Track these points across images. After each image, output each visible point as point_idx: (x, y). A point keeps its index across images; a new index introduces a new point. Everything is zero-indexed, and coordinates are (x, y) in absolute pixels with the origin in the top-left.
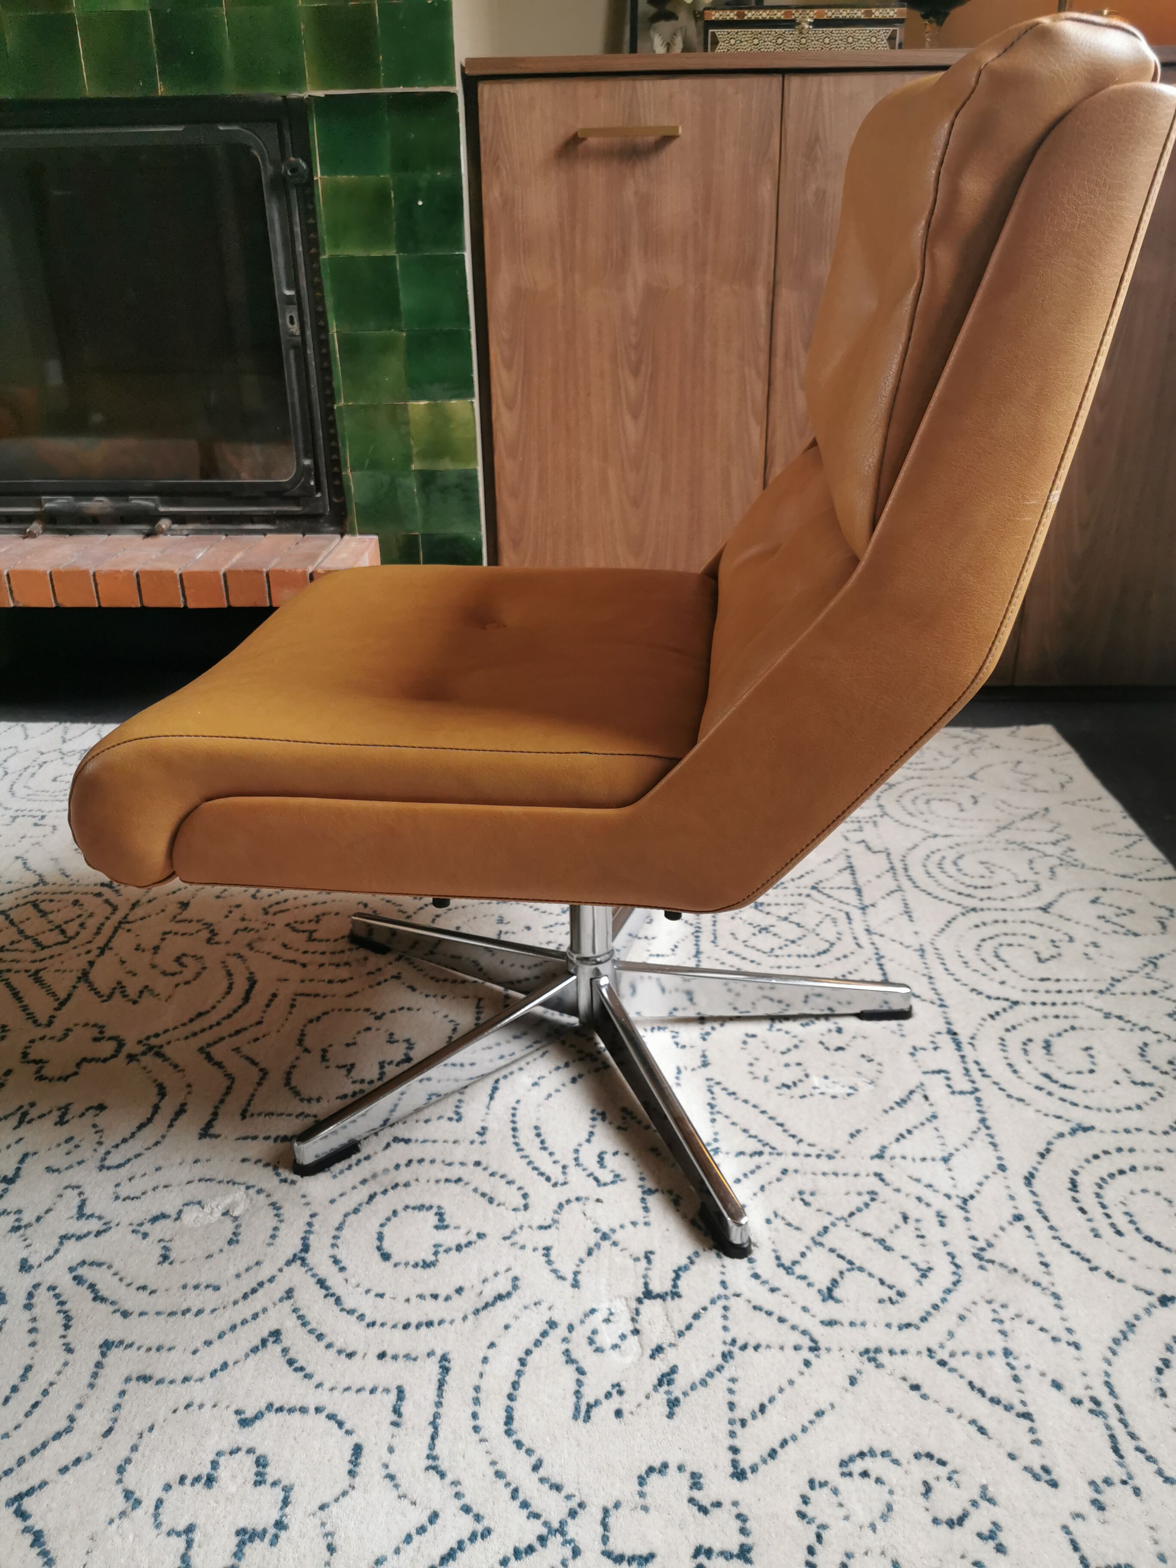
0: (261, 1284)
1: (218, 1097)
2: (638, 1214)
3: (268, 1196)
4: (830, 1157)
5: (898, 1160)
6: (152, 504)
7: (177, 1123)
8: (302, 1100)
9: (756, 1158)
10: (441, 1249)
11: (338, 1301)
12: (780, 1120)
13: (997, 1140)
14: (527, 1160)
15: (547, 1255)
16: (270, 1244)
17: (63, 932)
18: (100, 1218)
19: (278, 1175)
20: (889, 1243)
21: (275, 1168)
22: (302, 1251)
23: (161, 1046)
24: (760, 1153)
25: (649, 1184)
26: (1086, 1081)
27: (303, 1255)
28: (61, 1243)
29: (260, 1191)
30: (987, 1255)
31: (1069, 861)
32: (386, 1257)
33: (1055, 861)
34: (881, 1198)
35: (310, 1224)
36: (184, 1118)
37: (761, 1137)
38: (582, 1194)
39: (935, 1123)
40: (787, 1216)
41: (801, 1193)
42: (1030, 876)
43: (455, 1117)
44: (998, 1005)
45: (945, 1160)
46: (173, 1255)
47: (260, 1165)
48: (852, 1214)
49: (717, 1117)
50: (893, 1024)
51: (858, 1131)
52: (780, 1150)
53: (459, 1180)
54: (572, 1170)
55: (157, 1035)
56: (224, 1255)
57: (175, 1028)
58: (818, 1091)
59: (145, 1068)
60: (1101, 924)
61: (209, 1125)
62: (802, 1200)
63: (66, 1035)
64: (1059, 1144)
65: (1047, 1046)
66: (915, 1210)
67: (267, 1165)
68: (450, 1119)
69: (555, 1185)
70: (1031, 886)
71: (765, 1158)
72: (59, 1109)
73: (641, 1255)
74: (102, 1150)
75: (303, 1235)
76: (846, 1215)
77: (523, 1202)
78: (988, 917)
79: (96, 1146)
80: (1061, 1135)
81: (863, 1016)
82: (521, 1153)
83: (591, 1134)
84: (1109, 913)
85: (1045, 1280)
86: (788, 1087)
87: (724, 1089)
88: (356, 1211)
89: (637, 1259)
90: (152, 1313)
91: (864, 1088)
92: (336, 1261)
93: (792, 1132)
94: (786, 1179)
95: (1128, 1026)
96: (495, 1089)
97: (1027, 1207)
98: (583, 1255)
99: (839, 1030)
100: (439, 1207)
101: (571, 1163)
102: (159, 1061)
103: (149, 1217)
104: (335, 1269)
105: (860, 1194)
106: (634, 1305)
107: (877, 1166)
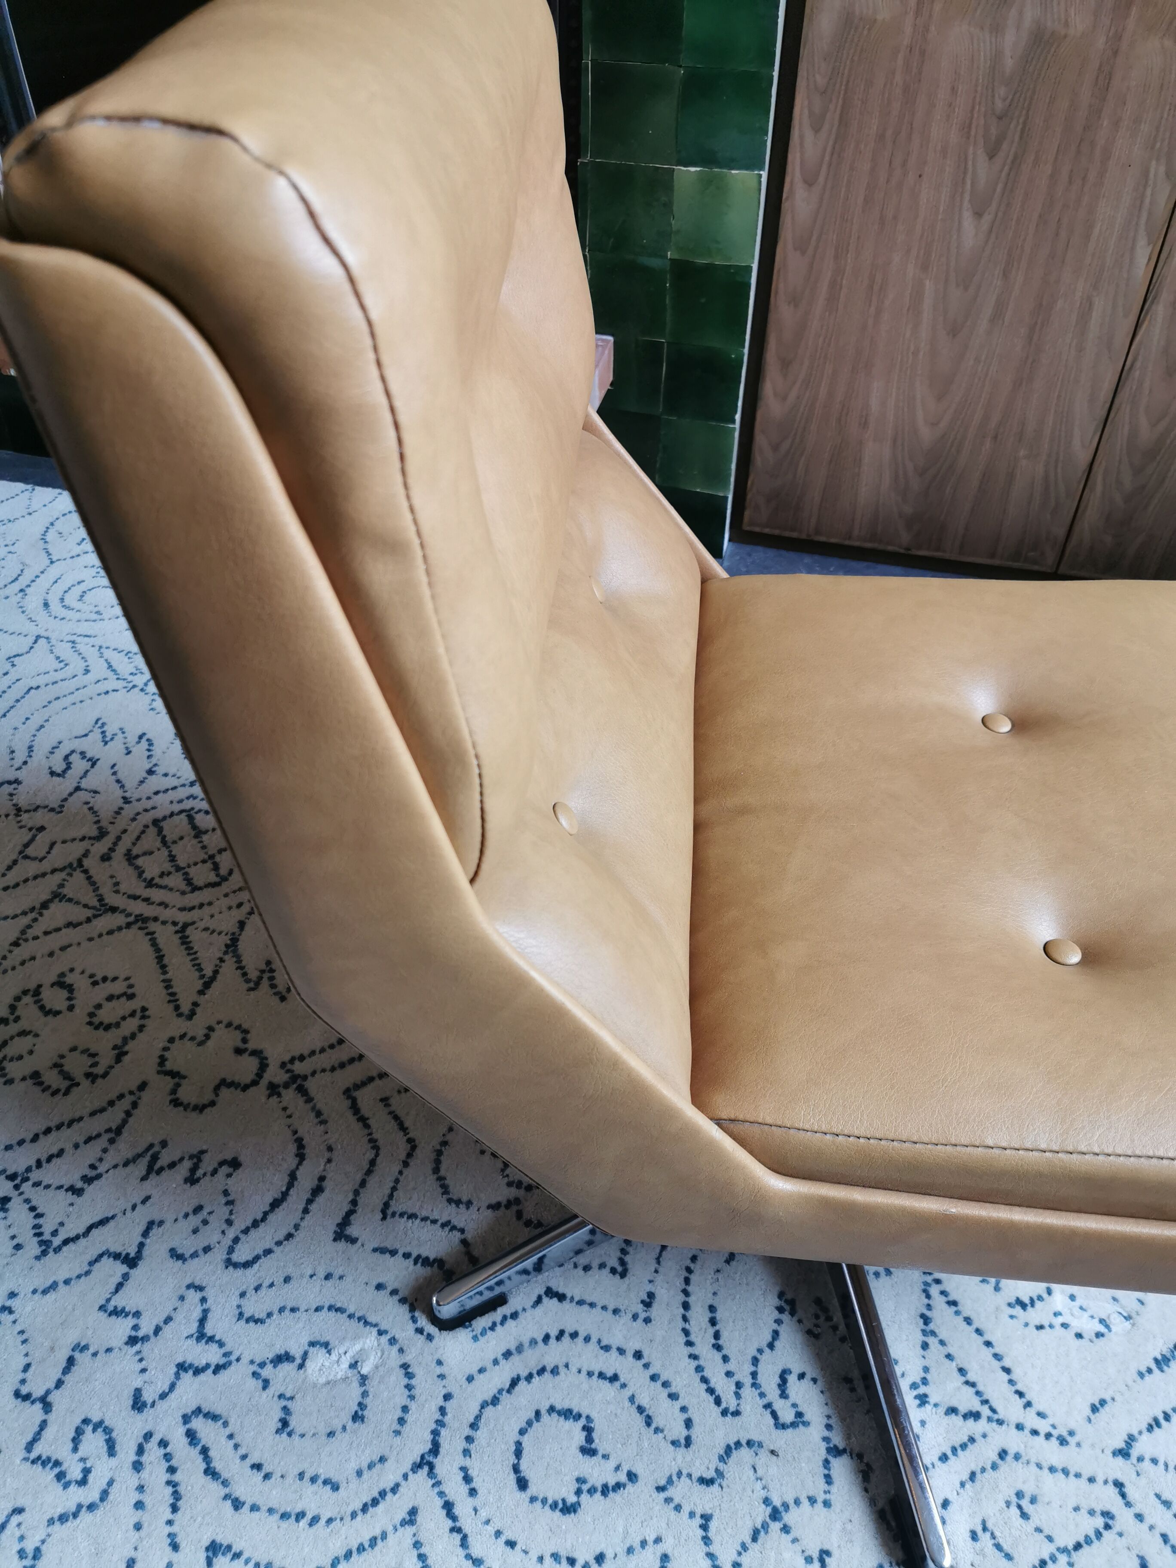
0: (383, 1494)
1: (359, 1177)
2: (817, 1487)
3: (401, 1350)
4: (1063, 1441)
5: (1147, 1465)
7: (313, 1207)
8: (450, 1201)
9: (971, 1422)
10: (585, 1487)
11: (464, 1542)
12: (1007, 1363)
14: (696, 1363)
15: (704, 1527)
16: (397, 1433)
17: (216, 867)
18: (221, 1344)
19: (414, 1320)
21: (412, 1309)
22: (430, 1451)
23: (305, 1078)
24: (976, 1416)
25: (838, 1440)
27: (431, 1459)
28: (177, 1376)
29: (393, 1341)
32: (522, 1484)
34: (1117, 1526)
35: (442, 1410)
36: (321, 1199)
37: (980, 1388)
38: (755, 1437)
40: (997, 1534)
41: (1019, 1495)
43: (619, 1269)
46: (293, 1423)
47: (396, 1298)
48: (1078, 1546)
49: (931, 1340)
51: (1103, 1402)
52: (1001, 1415)
53: (614, 1378)
54: (747, 1392)
55: (302, 1058)
56: (346, 1437)
57: (322, 1050)
58: (1060, 1320)
59: (285, 1109)
61: (345, 1222)
62: (1019, 1507)
63: (207, 1037)
67: (403, 1301)
68: (613, 1271)
69: (724, 1413)
71: (982, 1425)
72: (191, 1157)
73: (816, 1555)
74: (231, 1233)
75: (434, 1426)
76: (1070, 1547)
77: (685, 1432)
79: (224, 1226)
82: (690, 1350)
83: (776, 1334)
86: (1023, 1306)
87: (943, 1293)
88: (495, 1401)
90: (264, 1508)
91: (1119, 1325)
92: (467, 1479)
93: (1019, 1387)
94: (1004, 1467)
98: (748, 1540)
100: (588, 1417)
101: (747, 1381)
102: (301, 1100)
103: (271, 1356)
104: (464, 1489)
105: (1092, 1513)
107: (1119, 1469)
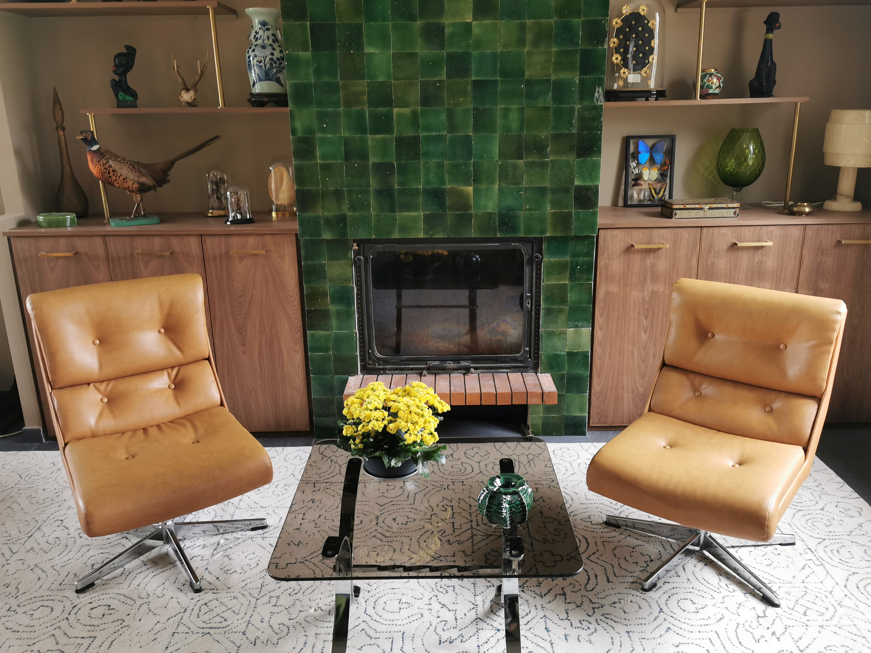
0: (656, 617)
1: (604, 572)
2: (746, 599)
3: (640, 597)
4: (790, 583)
5: (809, 583)
6: (468, 364)
7: (598, 579)
8: (629, 572)
10: (698, 609)
11: (679, 621)
12: (771, 574)
13: (833, 577)
14: (706, 587)
15: (727, 609)
16: (651, 608)
18: (598, 603)
19: (639, 592)
20: (815, 602)
21: (637, 590)
22: (661, 610)
25: (745, 592)
26: (851, 560)
29: (637, 596)
30: (842, 604)
31: (823, 493)
32: (684, 611)
33: (820, 493)
34: (808, 592)
35: (658, 603)
36: (599, 577)
37: (768, 579)
38: (727, 595)
39: (815, 573)
40: (786, 598)
41: (787, 592)
42: (813, 498)
43: (678, 576)
44: (819, 540)
45: (821, 583)
47: (631, 589)
50: (791, 547)
51: (795, 576)
52: (775, 582)
53: (690, 592)
54: (720, 589)
55: (570, 554)
56: (640, 611)
58: (778, 566)
59: (575, 563)
60: (841, 514)
61: (608, 580)
62: (788, 594)
63: (542, 554)
64: (850, 578)
65: (838, 551)
66: (819, 595)
67: (633, 589)
68: (676, 576)
69: (718, 593)
70: (815, 502)
71: (773, 584)
74: (583, 586)
75: (658, 606)
76: (801, 597)
77: (712, 597)
78: (806, 513)
80: (850, 575)
81: (781, 544)
83: (720, 579)
84: (842, 510)
85: (858, 609)
88: (668, 600)
89: (751, 609)
91: (791, 565)
92: (672, 611)
94: (781, 589)
95: (859, 545)
96: (684, 568)
97: (847, 593)
99: (776, 549)
100: (690, 599)
101: (719, 587)
104: (673, 613)
105: (802, 592)
106: (757, 619)
107: (803, 584)
